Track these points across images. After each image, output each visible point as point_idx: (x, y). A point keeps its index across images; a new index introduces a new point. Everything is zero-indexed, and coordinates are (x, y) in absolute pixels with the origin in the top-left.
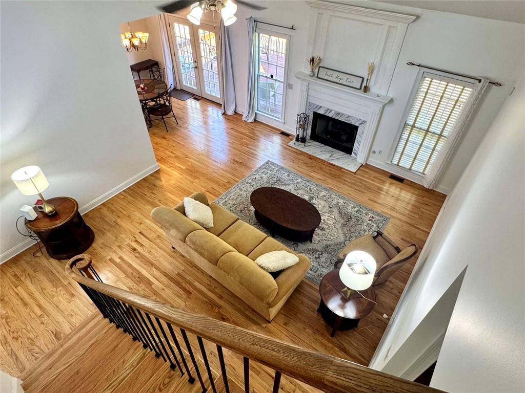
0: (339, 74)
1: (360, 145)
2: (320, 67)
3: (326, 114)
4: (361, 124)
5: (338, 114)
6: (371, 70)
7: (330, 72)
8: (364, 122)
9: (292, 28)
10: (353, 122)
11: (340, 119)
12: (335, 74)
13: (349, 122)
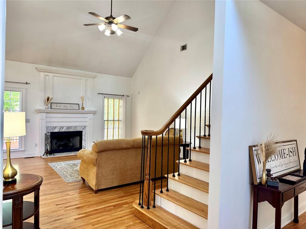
0: (65, 105)
1: (86, 142)
2: (51, 103)
3: (61, 131)
4: (83, 129)
5: (69, 128)
6: (82, 98)
7: (58, 105)
8: (85, 126)
9: (27, 83)
10: (79, 129)
11: (70, 131)
12: (63, 105)
13: (77, 130)
